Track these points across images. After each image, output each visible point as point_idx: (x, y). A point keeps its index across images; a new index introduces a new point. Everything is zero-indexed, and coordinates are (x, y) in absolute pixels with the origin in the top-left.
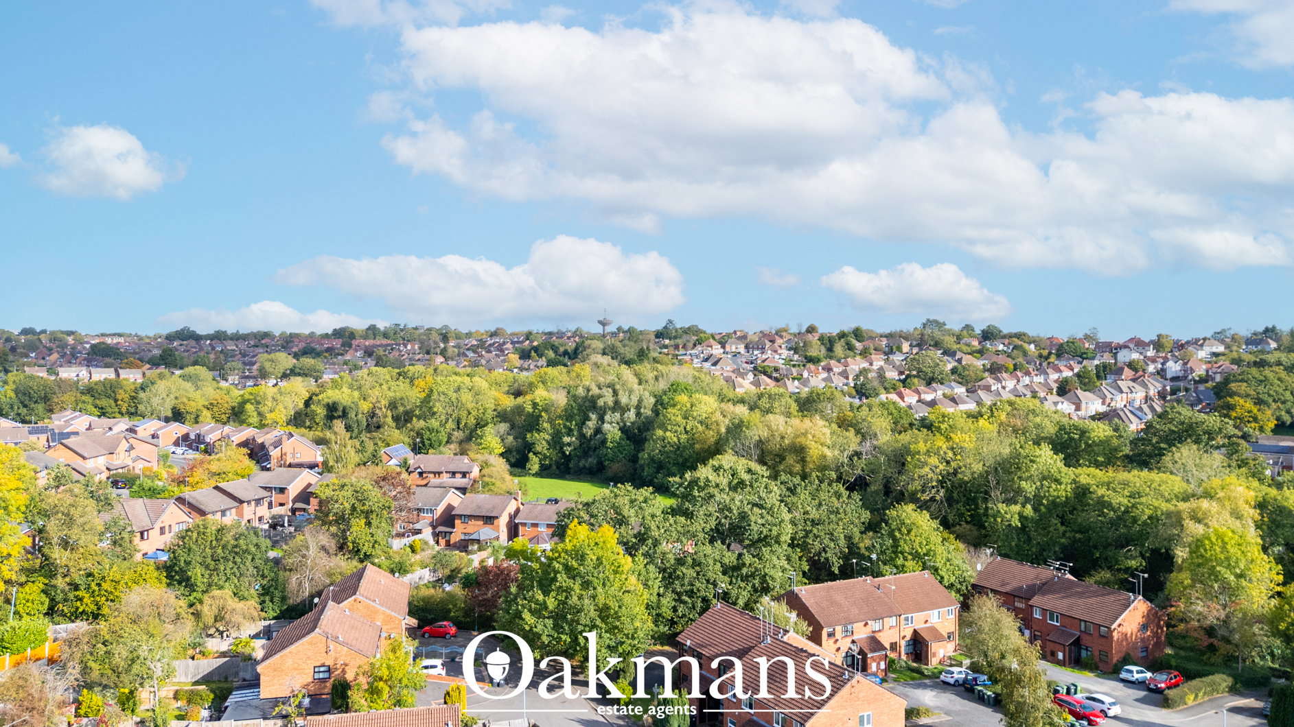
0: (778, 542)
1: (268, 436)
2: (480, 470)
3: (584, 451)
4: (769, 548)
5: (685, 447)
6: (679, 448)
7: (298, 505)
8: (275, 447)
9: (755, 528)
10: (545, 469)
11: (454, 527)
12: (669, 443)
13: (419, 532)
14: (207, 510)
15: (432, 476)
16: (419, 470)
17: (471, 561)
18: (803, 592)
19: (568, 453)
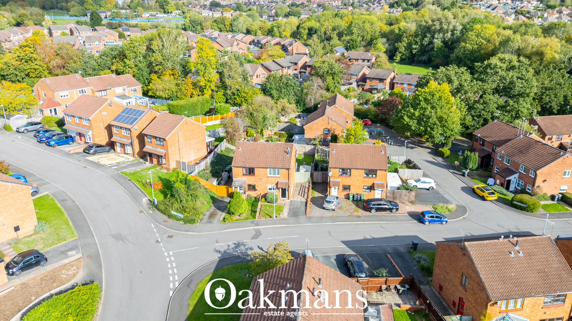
0: (528, 96)
1: (285, 41)
2: (376, 59)
3: (422, 53)
4: (523, 99)
5: (476, 52)
6: (472, 52)
7: (302, 70)
8: (290, 46)
9: (517, 88)
10: (403, 61)
11: (366, 83)
12: (467, 49)
13: (351, 84)
14: (271, 69)
15: (354, 61)
16: (349, 58)
17: (374, 97)
18: (539, 119)
19: (414, 53)
